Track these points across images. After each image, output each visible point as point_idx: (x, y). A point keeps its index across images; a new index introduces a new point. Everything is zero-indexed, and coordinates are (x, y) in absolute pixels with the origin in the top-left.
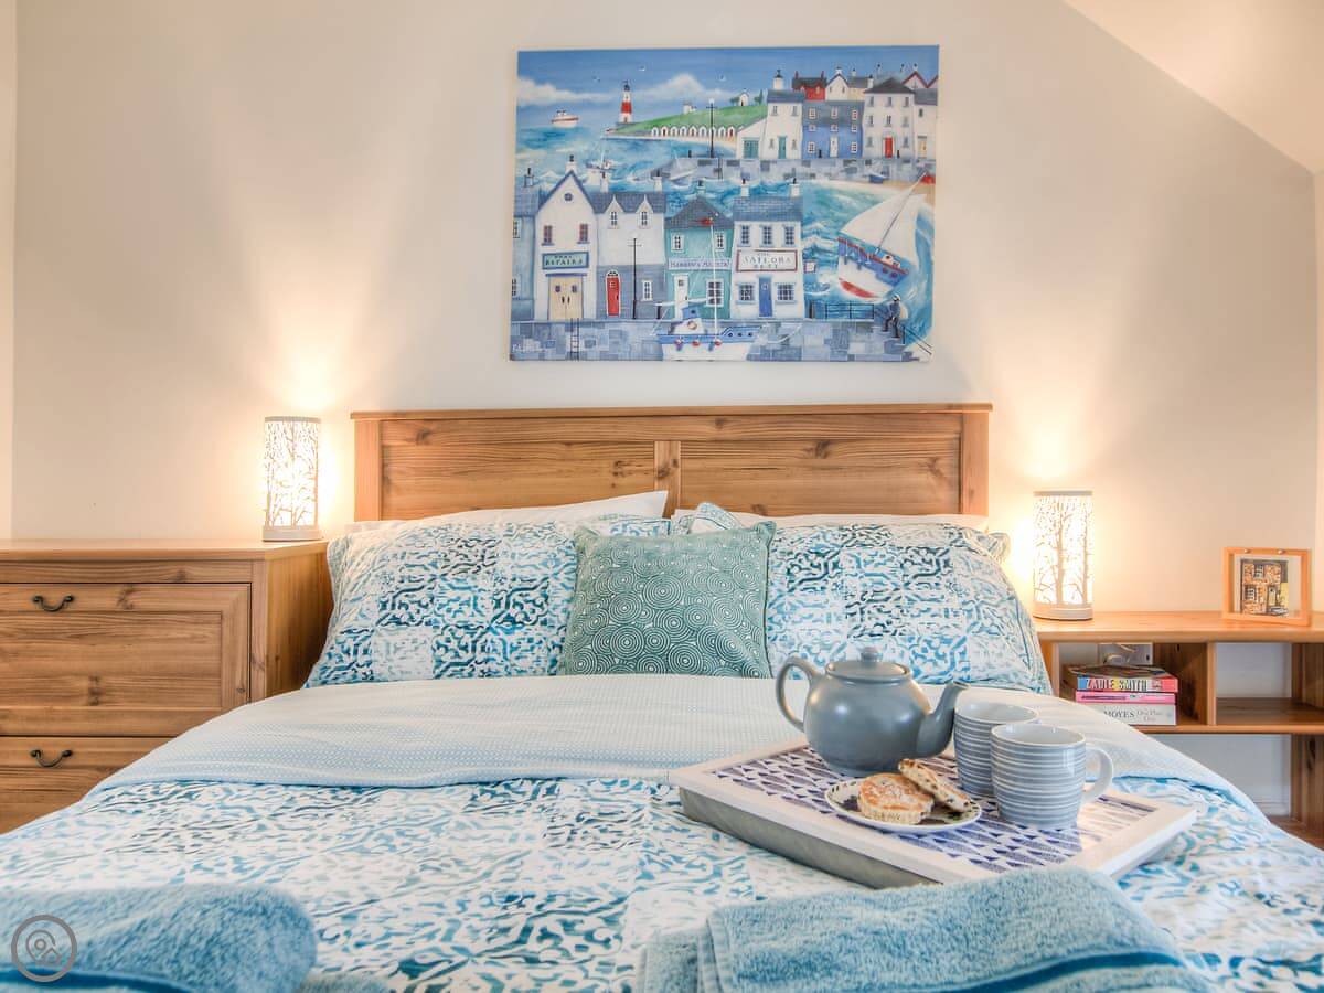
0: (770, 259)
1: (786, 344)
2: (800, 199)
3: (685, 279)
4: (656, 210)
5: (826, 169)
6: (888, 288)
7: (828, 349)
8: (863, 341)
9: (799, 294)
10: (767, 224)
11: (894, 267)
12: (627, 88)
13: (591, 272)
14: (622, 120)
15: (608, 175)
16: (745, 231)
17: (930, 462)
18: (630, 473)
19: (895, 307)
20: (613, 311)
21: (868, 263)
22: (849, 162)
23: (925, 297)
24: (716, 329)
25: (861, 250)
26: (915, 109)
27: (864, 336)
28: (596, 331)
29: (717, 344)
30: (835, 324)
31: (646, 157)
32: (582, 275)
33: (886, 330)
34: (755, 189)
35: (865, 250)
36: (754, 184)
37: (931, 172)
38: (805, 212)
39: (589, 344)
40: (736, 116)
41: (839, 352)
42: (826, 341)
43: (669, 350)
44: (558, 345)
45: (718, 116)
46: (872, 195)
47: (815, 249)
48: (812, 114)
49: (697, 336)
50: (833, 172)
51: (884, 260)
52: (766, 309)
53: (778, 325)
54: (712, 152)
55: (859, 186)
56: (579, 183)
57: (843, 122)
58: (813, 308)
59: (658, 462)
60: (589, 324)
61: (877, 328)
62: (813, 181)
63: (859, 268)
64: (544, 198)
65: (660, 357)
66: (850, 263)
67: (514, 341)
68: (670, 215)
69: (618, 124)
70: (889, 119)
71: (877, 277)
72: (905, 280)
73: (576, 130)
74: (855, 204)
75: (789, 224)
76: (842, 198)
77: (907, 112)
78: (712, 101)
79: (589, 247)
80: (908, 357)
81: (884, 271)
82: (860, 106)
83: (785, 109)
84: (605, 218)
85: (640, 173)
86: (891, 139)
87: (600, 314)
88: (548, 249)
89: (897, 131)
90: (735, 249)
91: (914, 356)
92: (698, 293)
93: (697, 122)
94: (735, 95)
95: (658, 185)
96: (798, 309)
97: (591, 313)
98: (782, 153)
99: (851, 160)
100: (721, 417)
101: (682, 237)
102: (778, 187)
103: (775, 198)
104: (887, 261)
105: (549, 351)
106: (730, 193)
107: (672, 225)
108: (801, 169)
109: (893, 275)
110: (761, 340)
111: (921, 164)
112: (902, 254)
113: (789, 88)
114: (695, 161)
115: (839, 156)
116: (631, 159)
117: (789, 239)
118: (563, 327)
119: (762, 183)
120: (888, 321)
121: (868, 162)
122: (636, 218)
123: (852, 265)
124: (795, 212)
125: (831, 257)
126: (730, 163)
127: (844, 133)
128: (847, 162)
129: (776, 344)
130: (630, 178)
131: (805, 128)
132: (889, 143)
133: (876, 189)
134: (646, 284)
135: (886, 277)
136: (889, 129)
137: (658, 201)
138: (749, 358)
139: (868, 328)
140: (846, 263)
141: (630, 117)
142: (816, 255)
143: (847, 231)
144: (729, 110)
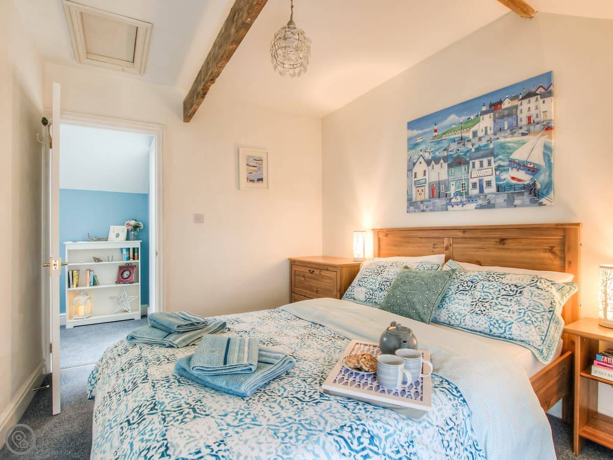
0: (483, 173)
1: (489, 203)
2: (493, 148)
3: (454, 183)
4: (445, 162)
5: (503, 135)
6: (531, 177)
7: (505, 203)
8: (520, 199)
9: (494, 184)
10: (481, 160)
11: (533, 168)
12: (436, 125)
13: (427, 185)
14: (434, 135)
15: (431, 154)
16: (474, 164)
17: (550, 248)
18: (438, 248)
19: (534, 184)
20: (433, 197)
21: (522, 168)
22: (512, 130)
23: (548, 178)
24: (464, 199)
25: (519, 163)
26: (541, 101)
27: (521, 197)
28: (428, 203)
29: (465, 204)
30: (508, 193)
31: (442, 145)
32: (425, 186)
33: (531, 194)
34: (477, 148)
35: (520, 163)
36: (476, 146)
37: (550, 125)
38: (495, 153)
39: (427, 207)
40: (470, 124)
41: (510, 203)
42: (505, 200)
43: (450, 207)
44: (418, 208)
45: (463, 126)
46: (523, 141)
47: (500, 166)
48: (497, 115)
49: (458, 202)
50: (506, 135)
51: (529, 166)
52: (481, 190)
53: (486, 196)
54: (462, 139)
55: (517, 138)
56: (423, 158)
57: (509, 115)
58: (499, 188)
59: (445, 245)
60: (427, 201)
61: (526, 194)
62: (498, 140)
63: (518, 170)
64: (414, 164)
65: (447, 210)
66: (514, 169)
67: (408, 208)
68: (449, 163)
69: (433, 137)
70: (529, 108)
71: (526, 173)
72: (539, 172)
73: (422, 142)
74: (515, 146)
75: (489, 158)
76: (510, 144)
77: (537, 103)
78: (461, 121)
79: (427, 177)
80: (541, 204)
81: (529, 170)
82: (516, 107)
83: (486, 117)
84: (430, 167)
85: (440, 151)
86: (530, 117)
87: (430, 198)
88: (416, 179)
89: (533, 112)
90: (470, 171)
91: (544, 203)
92: (458, 188)
93: (457, 129)
94: (468, 117)
95: (445, 154)
96: (493, 189)
97: (427, 197)
98: (486, 133)
99: (513, 129)
100: (464, 230)
101: (453, 169)
102: (485, 146)
103: (485, 150)
104: (531, 166)
105: (416, 210)
106: (468, 151)
107: (450, 166)
108: (493, 137)
109: (533, 171)
110: (480, 202)
111: (545, 123)
112: (536, 162)
113: (488, 108)
114: (456, 143)
115: (508, 128)
116: (437, 147)
117: (489, 164)
118: (419, 203)
119: (479, 145)
120: (531, 190)
121: (521, 128)
122: (439, 165)
123: (515, 170)
124: (492, 153)
125: (506, 168)
126: (468, 141)
127: (510, 119)
128: (511, 130)
129: (485, 203)
130: (437, 153)
131: (494, 121)
132: (529, 118)
133: (525, 138)
134: (442, 187)
135: (530, 172)
136: (529, 112)
137: (445, 159)
138: (476, 208)
139: (522, 194)
140: (512, 169)
141: (436, 134)
142: (500, 168)
143: (513, 157)
144: (467, 123)
